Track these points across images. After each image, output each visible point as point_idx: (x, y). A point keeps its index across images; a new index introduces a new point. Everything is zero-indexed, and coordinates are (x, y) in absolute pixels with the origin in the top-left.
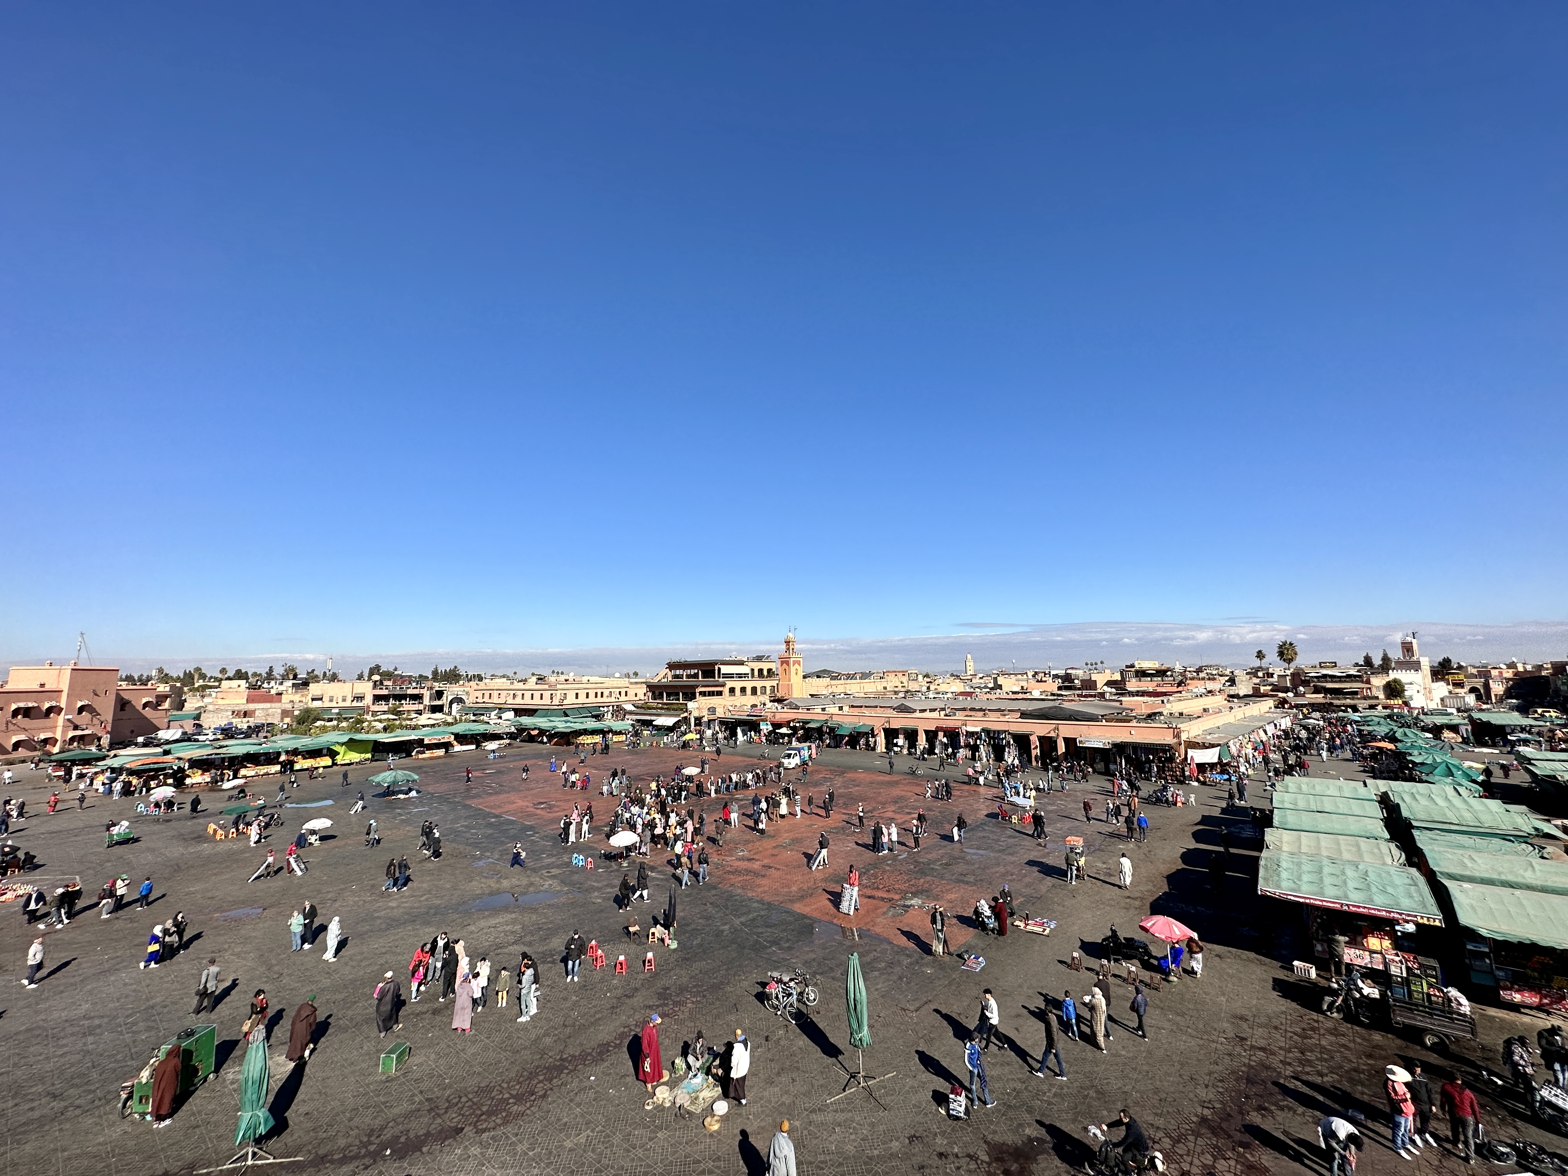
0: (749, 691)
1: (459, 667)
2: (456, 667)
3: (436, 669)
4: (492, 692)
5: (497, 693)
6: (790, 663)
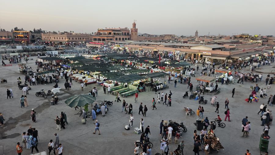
4: (48, 37)
5: (50, 37)
6: (134, 31)
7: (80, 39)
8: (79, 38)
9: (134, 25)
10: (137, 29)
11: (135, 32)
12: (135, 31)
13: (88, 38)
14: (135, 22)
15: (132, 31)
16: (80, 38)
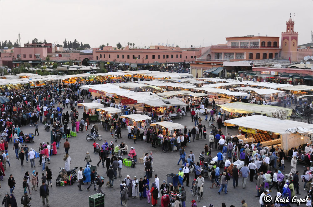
0: (261, 56)
1: (77, 40)
2: (76, 40)
3: (66, 41)
4: (106, 54)
5: (109, 54)
6: (290, 38)
7: (166, 57)
8: (164, 56)
9: (290, 25)
10: (297, 34)
11: (292, 40)
12: (293, 38)
13: (181, 55)
14: (292, 18)
15: (283, 39)
16: (166, 55)
